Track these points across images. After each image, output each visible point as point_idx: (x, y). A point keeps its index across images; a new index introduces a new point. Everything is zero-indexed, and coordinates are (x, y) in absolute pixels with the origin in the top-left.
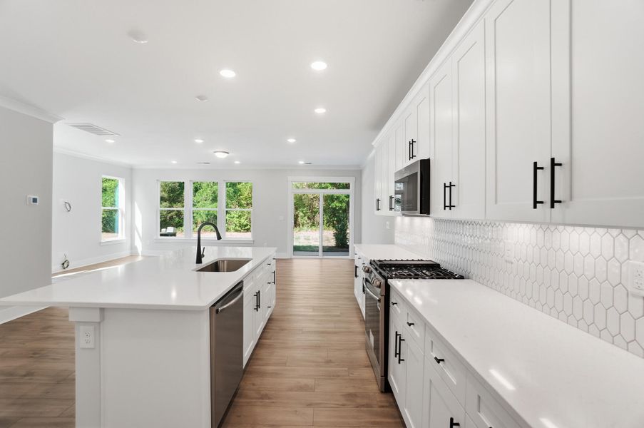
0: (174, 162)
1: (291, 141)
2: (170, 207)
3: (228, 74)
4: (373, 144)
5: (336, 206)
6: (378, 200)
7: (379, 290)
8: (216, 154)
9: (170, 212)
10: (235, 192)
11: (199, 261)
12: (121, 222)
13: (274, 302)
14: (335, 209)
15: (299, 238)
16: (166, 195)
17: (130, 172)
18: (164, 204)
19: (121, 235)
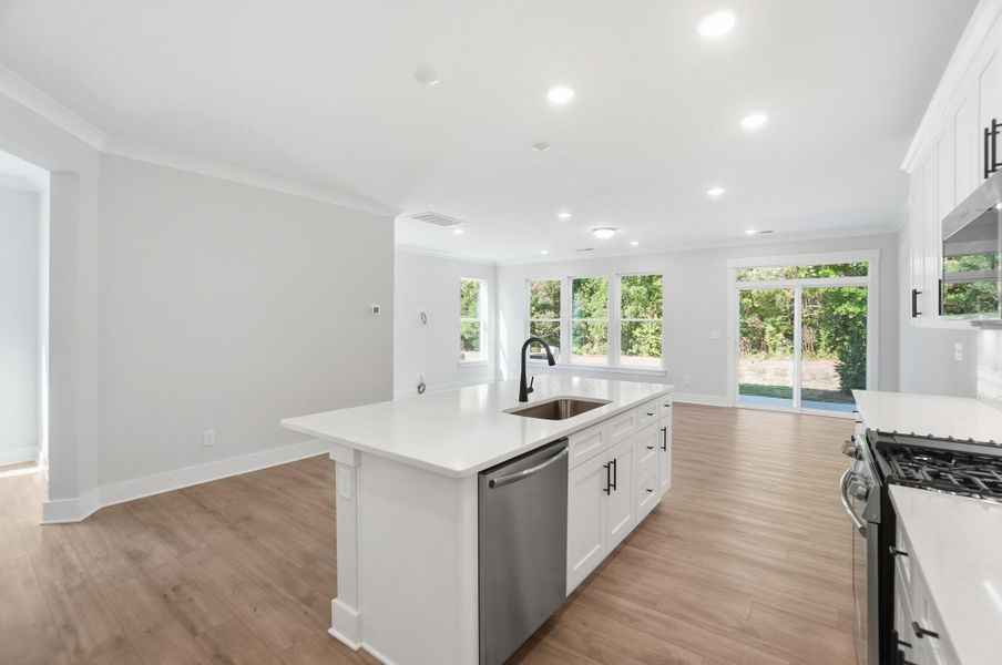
0: (545, 252)
1: (716, 192)
3: (561, 96)
4: (903, 167)
5: (848, 313)
6: (915, 293)
7: (861, 505)
8: (595, 233)
10: (650, 293)
11: (523, 398)
12: (484, 341)
13: (666, 483)
14: (845, 317)
15: (764, 372)
17: (494, 272)
19: (481, 356)
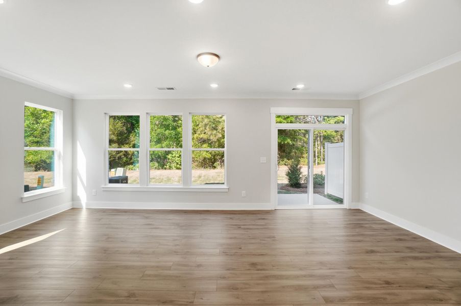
2: (118, 148)
9: (118, 152)
16: (115, 138)
18: (114, 145)
